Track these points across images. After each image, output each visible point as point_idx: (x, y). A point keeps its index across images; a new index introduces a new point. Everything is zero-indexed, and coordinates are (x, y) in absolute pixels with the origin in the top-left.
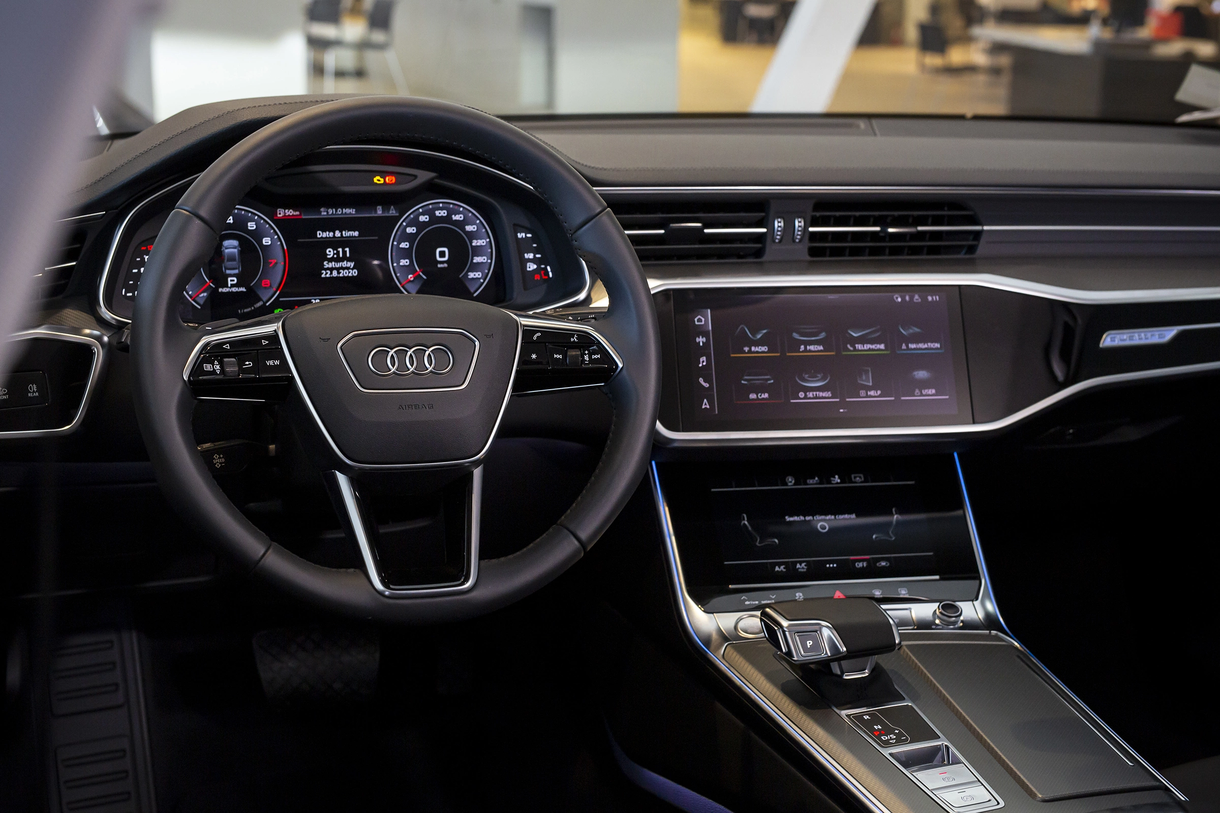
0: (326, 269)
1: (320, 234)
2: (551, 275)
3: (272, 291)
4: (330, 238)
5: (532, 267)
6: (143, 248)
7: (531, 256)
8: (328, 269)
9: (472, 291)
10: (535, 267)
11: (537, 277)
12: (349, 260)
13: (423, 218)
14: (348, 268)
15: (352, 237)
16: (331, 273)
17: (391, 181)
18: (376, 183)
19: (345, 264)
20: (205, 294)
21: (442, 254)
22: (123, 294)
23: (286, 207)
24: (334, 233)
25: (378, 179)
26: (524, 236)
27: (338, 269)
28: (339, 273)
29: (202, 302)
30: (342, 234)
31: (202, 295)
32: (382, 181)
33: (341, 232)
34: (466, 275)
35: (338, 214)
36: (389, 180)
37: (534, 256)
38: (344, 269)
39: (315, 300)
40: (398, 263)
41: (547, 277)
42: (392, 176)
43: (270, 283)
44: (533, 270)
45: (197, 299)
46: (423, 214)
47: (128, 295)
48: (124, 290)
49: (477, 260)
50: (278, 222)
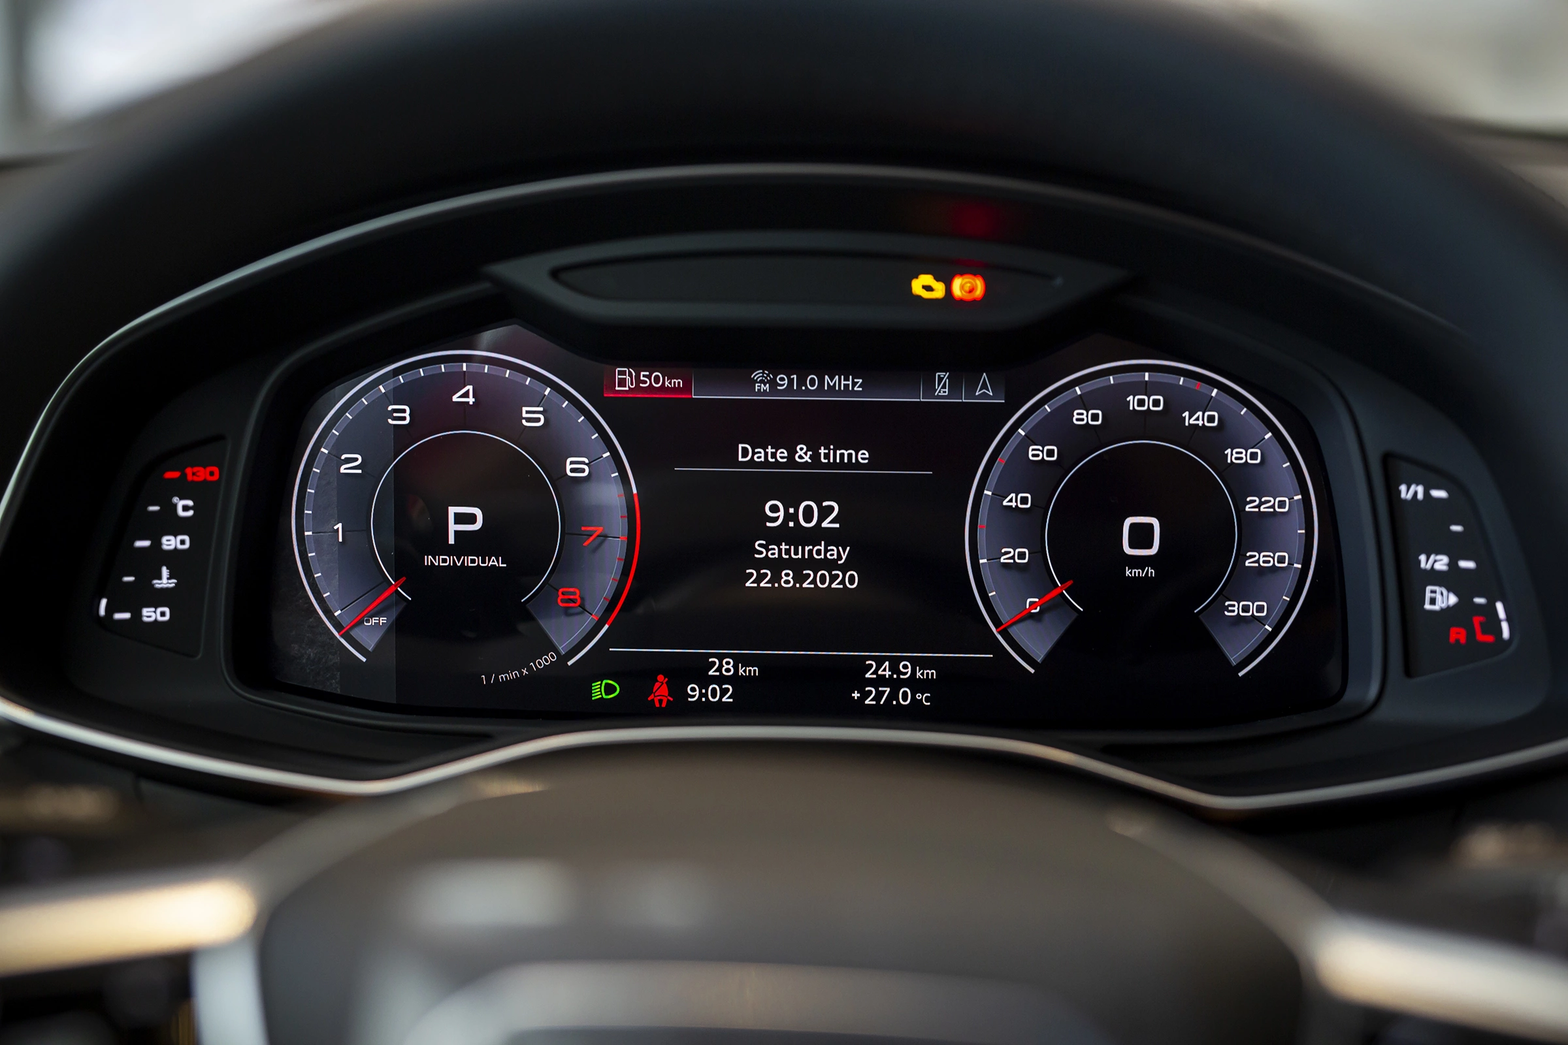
0: (760, 564)
1: (745, 453)
2: (1506, 633)
3: (588, 621)
4: (777, 464)
5: (1442, 599)
6: (169, 475)
7: (1441, 563)
8: (766, 563)
9: (1234, 660)
10: (1453, 599)
11: (1457, 634)
12: (831, 537)
13: (1081, 417)
14: (829, 565)
15: (850, 465)
16: (776, 578)
17: (971, 291)
18: (919, 297)
19: (819, 551)
20: (383, 620)
21: (1141, 536)
22: (102, 612)
23: (639, 362)
24: (792, 452)
25: (925, 286)
26: (1420, 496)
27: (798, 567)
28: (800, 578)
29: (370, 644)
30: (816, 457)
31: (374, 621)
32: (939, 291)
33: (813, 448)
34: (1218, 606)
35: (808, 392)
36: (962, 287)
37: (1453, 564)
38: (816, 565)
39: (721, 657)
40: (995, 557)
41: (1489, 638)
42: (975, 274)
43: (582, 599)
44: (1442, 610)
45: (356, 633)
46: (1084, 403)
47: (118, 616)
48: (104, 602)
49: (1256, 559)
50: (619, 410)
